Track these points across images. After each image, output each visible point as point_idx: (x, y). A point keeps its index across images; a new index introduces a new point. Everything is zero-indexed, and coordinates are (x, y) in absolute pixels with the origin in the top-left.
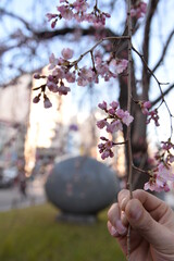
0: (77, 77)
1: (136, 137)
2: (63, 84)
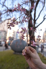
1: (32, 35)
2: (13, 25)
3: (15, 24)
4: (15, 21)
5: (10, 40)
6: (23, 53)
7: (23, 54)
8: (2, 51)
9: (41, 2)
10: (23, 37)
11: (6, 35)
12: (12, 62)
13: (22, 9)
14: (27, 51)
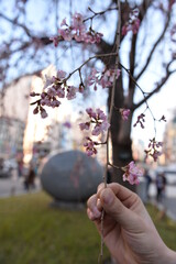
0: (66, 92)
2: (54, 99)
3: (63, 96)
4: (62, 86)
5: (37, 155)
6: (92, 210)
7: (91, 215)
8: (6, 195)
9: (156, 8)
10: (91, 146)
11: (23, 135)
12: (43, 239)
13: (89, 34)
14: (104, 201)
